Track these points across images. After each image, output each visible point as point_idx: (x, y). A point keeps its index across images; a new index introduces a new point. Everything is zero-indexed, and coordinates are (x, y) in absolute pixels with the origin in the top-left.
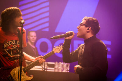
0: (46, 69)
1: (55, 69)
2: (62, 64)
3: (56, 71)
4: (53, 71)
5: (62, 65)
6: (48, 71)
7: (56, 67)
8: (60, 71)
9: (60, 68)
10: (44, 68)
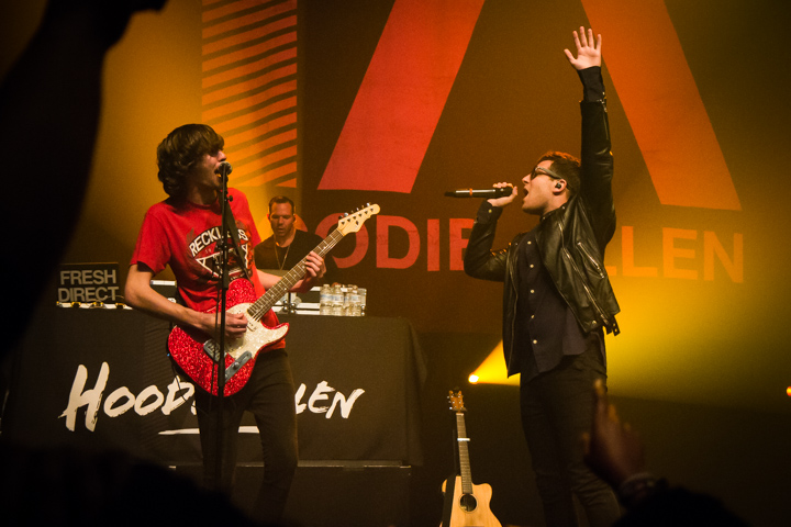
0: (295, 308)
1: (323, 305)
2: (344, 289)
3: (326, 312)
4: (317, 313)
5: (345, 294)
6: (299, 312)
7: (326, 299)
8: (338, 313)
9: (337, 303)
10: (289, 305)
